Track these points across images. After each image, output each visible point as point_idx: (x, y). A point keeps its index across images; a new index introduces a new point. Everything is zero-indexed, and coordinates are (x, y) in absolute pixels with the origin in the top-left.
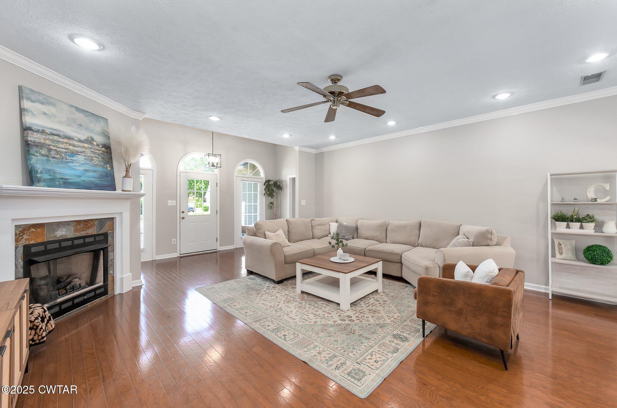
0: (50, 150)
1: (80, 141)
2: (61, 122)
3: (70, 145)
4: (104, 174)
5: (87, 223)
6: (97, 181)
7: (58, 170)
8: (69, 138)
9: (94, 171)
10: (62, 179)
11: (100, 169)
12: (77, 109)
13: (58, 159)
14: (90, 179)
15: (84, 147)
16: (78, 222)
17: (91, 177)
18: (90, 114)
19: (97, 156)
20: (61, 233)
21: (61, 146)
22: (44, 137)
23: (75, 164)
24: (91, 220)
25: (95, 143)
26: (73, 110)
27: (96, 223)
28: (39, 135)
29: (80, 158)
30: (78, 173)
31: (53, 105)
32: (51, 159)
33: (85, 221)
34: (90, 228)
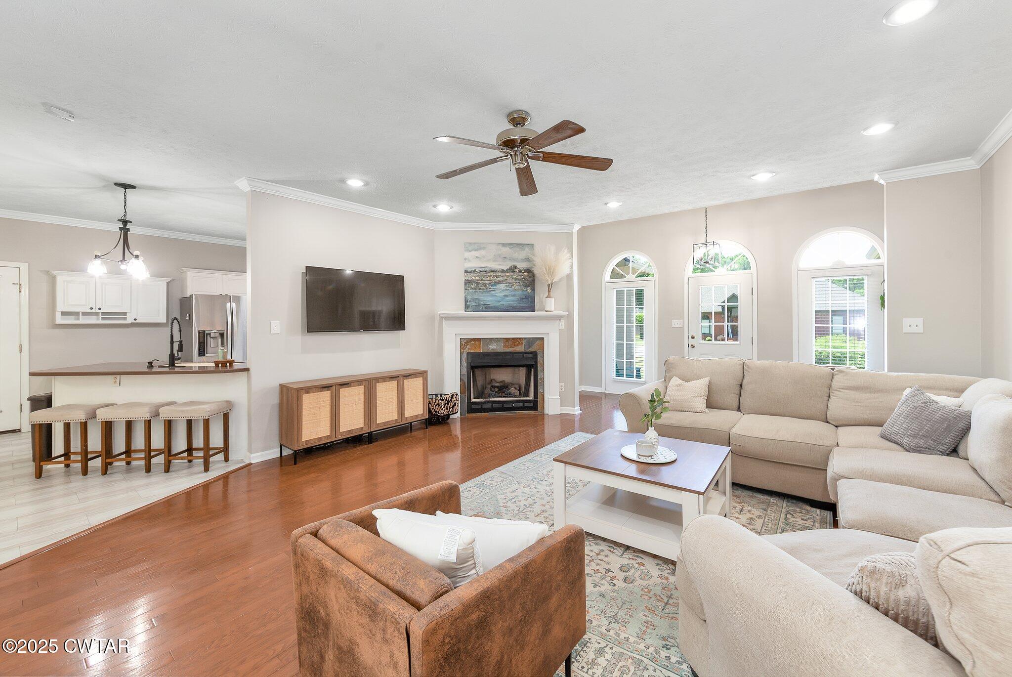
0: (478, 284)
1: (503, 271)
2: (489, 260)
3: (494, 276)
4: (524, 297)
5: (515, 341)
6: (516, 304)
7: (482, 298)
8: (494, 271)
9: (514, 295)
10: (485, 304)
11: (520, 292)
12: (504, 245)
13: (484, 289)
14: (508, 303)
15: (506, 276)
16: (507, 339)
17: (510, 301)
18: (515, 245)
19: (518, 281)
20: (493, 347)
21: (487, 279)
22: (475, 275)
23: (496, 291)
24: (520, 338)
25: (517, 271)
26: (500, 247)
27: (524, 341)
28: (471, 275)
29: (502, 286)
30: (499, 299)
31: (484, 248)
32: (478, 290)
33: (513, 339)
34: (518, 345)
